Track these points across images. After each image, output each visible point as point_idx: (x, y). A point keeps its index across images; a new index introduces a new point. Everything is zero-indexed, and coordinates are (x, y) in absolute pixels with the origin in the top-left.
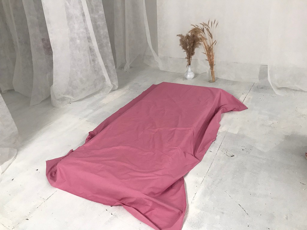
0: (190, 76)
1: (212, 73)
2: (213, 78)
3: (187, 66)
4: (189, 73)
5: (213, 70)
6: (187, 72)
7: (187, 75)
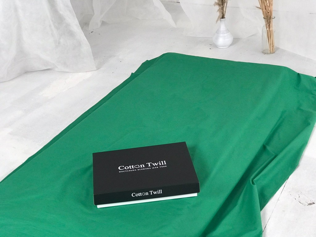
0: (224, 40)
1: (270, 35)
2: (272, 45)
3: (217, 20)
4: (221, 35)
5: (271, 29)
6: (218, 32)
7: (217, 38)
